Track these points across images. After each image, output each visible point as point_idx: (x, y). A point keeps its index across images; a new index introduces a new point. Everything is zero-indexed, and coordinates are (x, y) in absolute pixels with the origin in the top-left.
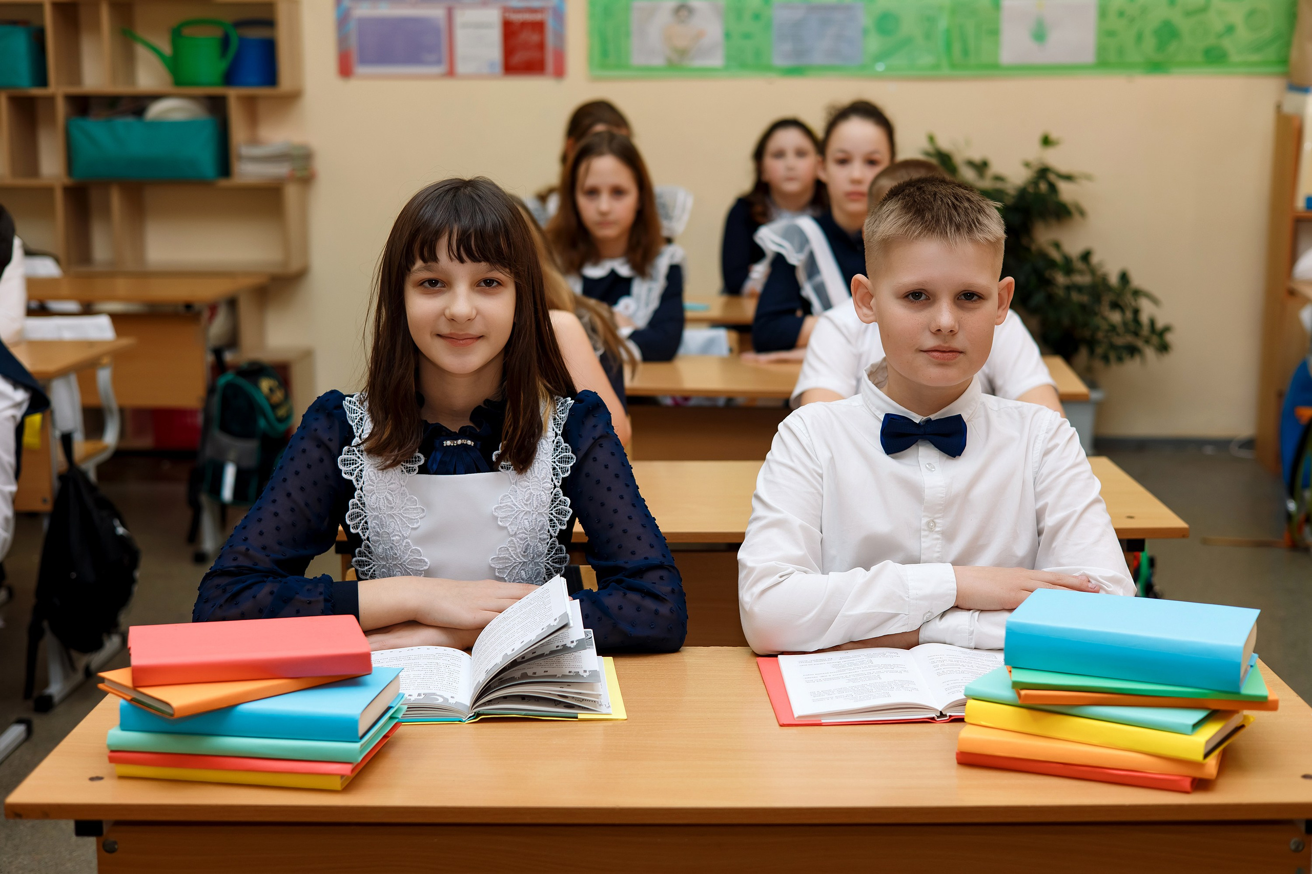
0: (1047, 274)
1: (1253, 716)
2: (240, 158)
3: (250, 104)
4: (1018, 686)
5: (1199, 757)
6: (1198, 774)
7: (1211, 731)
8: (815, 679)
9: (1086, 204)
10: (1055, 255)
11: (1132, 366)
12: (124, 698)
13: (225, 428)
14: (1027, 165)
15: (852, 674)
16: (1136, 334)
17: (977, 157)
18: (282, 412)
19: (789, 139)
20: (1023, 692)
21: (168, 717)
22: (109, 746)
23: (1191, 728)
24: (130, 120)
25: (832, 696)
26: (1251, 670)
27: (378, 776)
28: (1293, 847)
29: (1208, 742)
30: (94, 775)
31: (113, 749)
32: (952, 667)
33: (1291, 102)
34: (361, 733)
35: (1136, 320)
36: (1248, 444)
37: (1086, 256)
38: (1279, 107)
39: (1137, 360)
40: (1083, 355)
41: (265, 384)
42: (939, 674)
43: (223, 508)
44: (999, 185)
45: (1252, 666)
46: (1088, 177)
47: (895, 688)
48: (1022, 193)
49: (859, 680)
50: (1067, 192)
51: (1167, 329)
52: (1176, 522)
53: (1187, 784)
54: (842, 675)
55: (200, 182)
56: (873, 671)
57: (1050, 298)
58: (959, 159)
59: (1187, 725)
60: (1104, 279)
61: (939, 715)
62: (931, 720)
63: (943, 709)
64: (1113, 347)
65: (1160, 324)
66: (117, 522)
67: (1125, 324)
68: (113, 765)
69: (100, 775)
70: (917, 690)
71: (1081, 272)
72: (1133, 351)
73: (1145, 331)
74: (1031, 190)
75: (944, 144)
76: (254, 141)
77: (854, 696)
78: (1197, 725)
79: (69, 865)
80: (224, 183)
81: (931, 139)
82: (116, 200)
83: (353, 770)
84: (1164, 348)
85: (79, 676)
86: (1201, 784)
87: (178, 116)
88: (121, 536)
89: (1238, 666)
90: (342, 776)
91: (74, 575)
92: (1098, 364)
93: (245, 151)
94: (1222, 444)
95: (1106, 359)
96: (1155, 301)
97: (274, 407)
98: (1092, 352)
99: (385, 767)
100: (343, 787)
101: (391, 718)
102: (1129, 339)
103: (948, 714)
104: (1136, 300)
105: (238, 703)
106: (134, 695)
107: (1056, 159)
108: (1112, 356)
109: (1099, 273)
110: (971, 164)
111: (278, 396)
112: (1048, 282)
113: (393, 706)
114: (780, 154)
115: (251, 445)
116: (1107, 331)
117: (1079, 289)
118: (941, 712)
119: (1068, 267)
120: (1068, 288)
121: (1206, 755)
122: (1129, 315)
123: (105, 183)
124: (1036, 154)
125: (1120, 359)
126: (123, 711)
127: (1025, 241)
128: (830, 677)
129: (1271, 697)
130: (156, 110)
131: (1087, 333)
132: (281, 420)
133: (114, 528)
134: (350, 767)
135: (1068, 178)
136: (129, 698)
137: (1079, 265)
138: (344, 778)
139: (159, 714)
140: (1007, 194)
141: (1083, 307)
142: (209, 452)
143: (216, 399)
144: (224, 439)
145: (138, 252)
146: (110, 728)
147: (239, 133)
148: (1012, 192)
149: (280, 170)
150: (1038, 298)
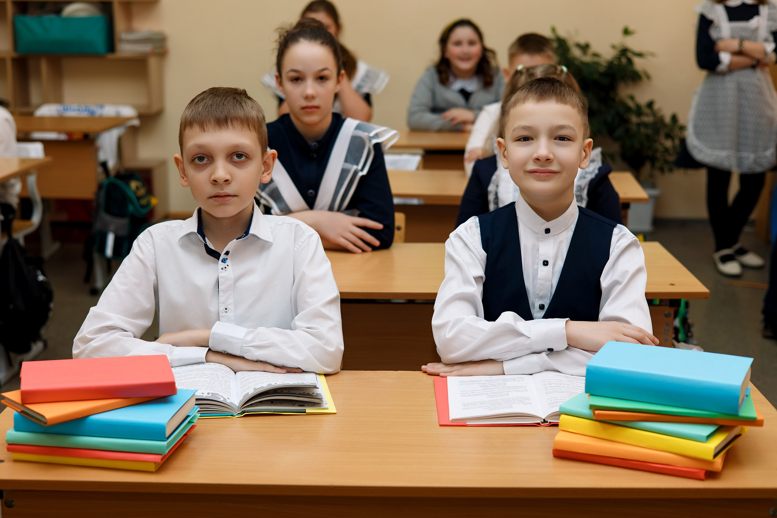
0: (626, 116)
1: (747, 429)
2: (121, 40)
3: (127, 7)
4: (593, 408)
5: (710, 457)
6: (709, 468)
7: (719, 440)
8: (468, 394)
9: (650, 71)
10: (631, 104)
12: (17, 411)
13: (108, 211)
14: (614, 47)
15: (491, 392)
17: (582, 41)
18: (144, 202)
19: (463, 33)
20: (597, 412)
21: (43, 424)
22: (7, 441)
23: (705, 439)
24: (53, 17)
25: (476, 406)
26: (746, 398)
27: (178, 462)
28: (771, 513)
29: (716, 448)
31: (10, 443)
32: (555, 388)
34: (167, 435)
37: (650, 105)
40: (647, 169)
41: (134, 185)
42: (547, 393)
43: (108, 260)
44: (596, 59)
45: (747, 396)
46: (653, 55)
47: (517, 402)
48: (611, 64)
49: (495, 396)
50: (639, 64)
52: (702, 289)
53: (702, 474)
54: (485, 393)
55: (97, 56)
56: (505, 390)
57: (627, 131)
58: (571, 43)
59: (702, 437)
60: (662, 119)
61: (543, 421)
62: (537, 425)
63: (545, 418)
64: (666, 162)
66: (39, 272)
67: (674, 147)
68: (10, 453)
69: (2, 459)
70: (531, 404)
71: (647, 115)
74: (616, 63)
75: (562, 33)
76: (130, 30)
77: (490, 406)
78: (709, 436)
80: (111, 56)
81: (554, 30)
82: (44, 67)
83: (162, 459)
86: (711, 475)
87: (82, 14)
88: (42, 281)
89: (737, 398)
90: (155, 463)
91: (11, 306)
92: (657, 173)
93: (124, 36)
95: (662, 170)
97: (139, 198)
98: (653, 165)
99: (184, 455)
100: (157, 469)
101: (189, 422)
103: (549, 421)
104: (681, 133)
105: (89, 414)
106: (23, 409)
107: (632, 43)
108: (666, 168)
109: (659, 115)
110: (578, 46)
111: (142, 192)
112: (626, 121)
113: (190, 415)
114: (458, 43)
115: (124, 222)
116: (663, 152)
117: (646, 125)
118: (544, 420)
119: (639, 111)
120: (639, 125)
121: (715, 456)
122: (677, 142)
123: (37, 56)
124: (619, 39)
125: (671, 170)
126: (16, 419)
127: (612, 95)
128: (477, 393)
129: (759, 418)
130: (69, 10)
131: (651, 153)
132: (143, 207)
133: (36, 276)
134: (160, 457)
135: (640, 55)
136: (19, 410)
137: (646, 110)
138: (157, 464)
139: (38, 422)
140: (601, 65)
141: (648, 137)
142: (98, 226)
143: (103, 193)
144: (107, 218)
145: (58, 99)
146: (8, 429)
147: (120, 24)
148: (604, 64)
149: (146, 48)
150: (620, 131)
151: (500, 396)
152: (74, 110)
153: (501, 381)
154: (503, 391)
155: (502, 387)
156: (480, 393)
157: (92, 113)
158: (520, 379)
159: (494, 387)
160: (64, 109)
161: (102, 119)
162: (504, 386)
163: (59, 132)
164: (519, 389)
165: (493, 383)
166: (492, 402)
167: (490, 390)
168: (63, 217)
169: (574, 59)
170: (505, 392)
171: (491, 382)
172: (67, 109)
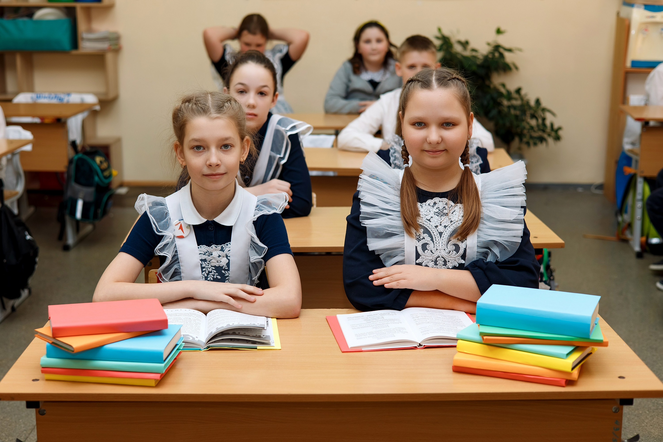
0: (499, 100)
1: (596, 348)
2: (83, 39)
3: (88, 11)
4: (483, 334)
5: (569, 370)
6: (569, 378)
7: (576, 356)
8: (357, 327)
9: (518, 64)
10: (503, 90)
11: (542, 147)
12: (48, 342)
13: (77, 181)
14: (489, 44)
16: (544, 131)
17: (463, 39)
18: (106, 173)
20: (485, 337)
21: (71, 352)
22: (41, 365)
23: (565, 355)
24: (26, 19)
26: (595, 326)
28: (614, 410)
29: (573, 363)
30: (34, 378)
31: (43, 366)
32: (423, 320)
33: (625, 11)
34: (164, 358)
35: (544, 125)
36: (600, 187)
37: (518, 91)
38: (618, 14)
39: (544, 144)
40: (516, 143)
41: (98, 159)
42: (417, 324)
43: (77, 222)
44: (474, 54)
45: (596, 324)
46: (520, 50)
48: (486, 58)
49: (378, 328)
50: (509, 57)
51: (560, 128)
52: (559, 240)
53: (563, 382)
54: (369, 325)
55: (63, 52)
57: (500, 112)
58: (453, 40)
59: (563, 354)
60: (528, 103)
61: (419, 345)
63: (420, 343)
64: (531, 137)
65: (556, 126)
66: (27, 233)
67: (538, 126)
68: (43, 374)
69: (37, 378)
70: (407, 332)
71: (516, 99)
72: (542, 139)
73: (549, 129)
74: (490, 56)
75: (446, 32)
76: (90, 30)
77: (378, 336)
78: (568, 354)
79: (8, 408)
80: (74, 52)
81: (439, 30)
82: (19, 61)
83: (161, 376)
84: (558, 138)
85: (9, 310)
86: (570, 383)
87: (50, 18)
88: (29, 240)
89: (589, 325)
90: (155, 379)
91: (5, 261)
92: (524, 146)
93: (85, 35)
94: (587, 187)
95: (528, 144)
96: (553, 114)
97: (103, 171)
98: (521, 140)
99: (175, 374)
100: (156, 384)
101: (178, 349)
102: (540, 133)
103: (423, 345)
104: (544, 114)
105: (104, 345)
106: (53, 341)
107: (503, 41)
108: (531, 142)
109: (525, 99)
110: (460, 42)
111: (105, 165)
112: (500, 104)
113: (179, 343)
114: (368, 41)
115: (91, 190)
116: (529, 130)
117: (515, 107)
119: (509, 96)
120: (509, 107)
121: (573, 369)
122: (540, 121)
123: (13, 52)
124: (493, 38)
125: (535, 144)
126: (48, 348)
127: (487, 83)
129: (605, 340)
130: (39, 14)
131: (519, 130)
132: (106, 178)
133: (25, 236)
134: (159, 375)
135: (510, 50)
136: (51, 342)
137: (515, 95)
139: (66, 350)
140: (478, 58)
141: (516, 117)
142: (69, 193)
143: (73, 166)
144: (77, 187)
145: (31, 89)
146: (42, 357)
147: (82, 26)
148: (481, 57)
149: (104, 46)
150: (494, 112)
151: (382, 327)
152: (45, 97)
153: (379, 315)
154: (383, 323)
155: (381, 319)
156: (365, 326)
157: (61, 100)
158: (393, 314)
159: (376, 320)
160: (37, 97)
161: (69, 105)
162: (383, 319)
163: (34, 116)
164: (395, 321)
165: (373, 317)
166: (377, 332)
167: (373, 323)
168: (36, 186)
169: (457, 53)
170: (385, 324)
171: (371, 316)
172: (40, 97)
